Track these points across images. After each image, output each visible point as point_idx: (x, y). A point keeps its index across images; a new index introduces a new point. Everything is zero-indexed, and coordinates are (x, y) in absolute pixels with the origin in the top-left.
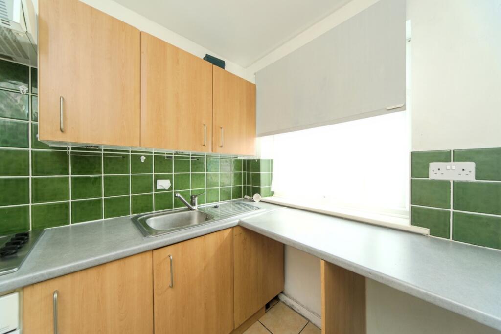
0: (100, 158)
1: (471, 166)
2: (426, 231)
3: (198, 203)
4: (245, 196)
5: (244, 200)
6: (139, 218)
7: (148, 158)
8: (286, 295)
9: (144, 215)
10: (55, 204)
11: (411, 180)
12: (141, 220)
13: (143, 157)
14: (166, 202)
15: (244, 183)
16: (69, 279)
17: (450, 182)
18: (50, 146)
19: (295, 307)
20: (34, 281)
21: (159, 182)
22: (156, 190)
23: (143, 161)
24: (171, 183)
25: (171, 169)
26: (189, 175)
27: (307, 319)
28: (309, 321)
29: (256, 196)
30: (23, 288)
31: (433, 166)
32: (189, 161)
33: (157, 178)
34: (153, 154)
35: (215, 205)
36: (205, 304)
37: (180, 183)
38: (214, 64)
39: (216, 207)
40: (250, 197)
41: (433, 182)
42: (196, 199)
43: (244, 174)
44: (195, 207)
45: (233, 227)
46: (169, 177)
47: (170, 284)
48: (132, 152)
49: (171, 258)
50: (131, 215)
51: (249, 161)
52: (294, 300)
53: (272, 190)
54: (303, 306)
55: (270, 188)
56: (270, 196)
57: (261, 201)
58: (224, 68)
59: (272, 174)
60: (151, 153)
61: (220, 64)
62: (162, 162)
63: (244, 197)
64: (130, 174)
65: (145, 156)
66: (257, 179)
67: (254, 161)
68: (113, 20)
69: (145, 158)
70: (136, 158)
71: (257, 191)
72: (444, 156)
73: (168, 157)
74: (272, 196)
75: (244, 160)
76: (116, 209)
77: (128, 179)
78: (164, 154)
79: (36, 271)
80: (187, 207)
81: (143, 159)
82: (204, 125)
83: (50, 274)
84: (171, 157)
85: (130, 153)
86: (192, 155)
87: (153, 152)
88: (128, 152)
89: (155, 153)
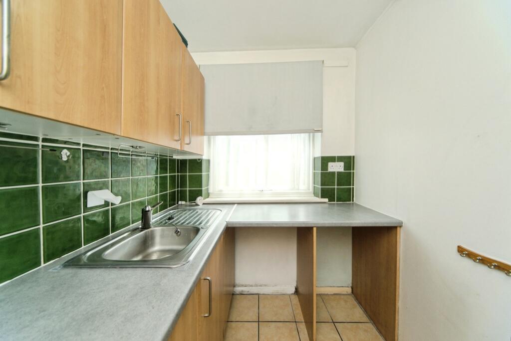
1: (342, 164)
2: (326, 200)
4: (180, 202)
5: (180, 207)
7: (74, 153)
11: (321, 172)
13: (65, 151)
15: (178, 188)
17: (336, 172)
19: (245, 291)
21: (90, 194)
22: (87, 209)
23: (65, 158)
25: (108, 172)
26: (129, 180)
27: (256, 294)
29: (199, 200)
31: (330, 164)
33: (89, 187)
34: (82, 147)
40: (192, 201)
41: (330, 172)
43: (178, 176)
46: (106, 186)
48: (44, 141)
50: (43, 265)
53: (209, 191)
54: (252, 286)
55: (208, 189)
57: (203, 204)
59: (209, 174)
60: (78, 144)
62: (96, 160)
63: (178, 203)
64: (40, 185)
65: (68, 149)
66: (198, 181)
69: (68, 153)
72: (333, 159)
74: (208, 197)
75: (178, 160)
77: (37, 195)
81: (65, 155)
84: (108, 154)
85: (41, 143)
87: (82, 143)
88: (36, 139)
89: (84, 145)
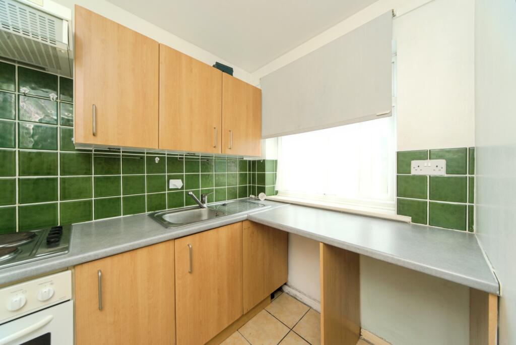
0: (119, 159)
1: (442, 163)
2: (408, 219)
3: (208, 202)
4: (251, 196)
5: (249, 199)
6: (156, 215)
7: (162, 159)
8: (289, 286)
9: (160, 212)
10: (80, 202)
11: (397, 176)
12: (158, 216)
13: (157, 158)
14: (178, 200)
15: (250, 183)
16: (108, 260)
17: (427, 177)
18: (76, 148)
19: (298, 297)
20: (84, 261)
21: (171, 181)
22: (169, 189)
23: (157, 162)
24: (183, 183)
25: (183, 169)
26: (199, 175)
27: (308, 306)
28: (311, 307)
29: (261, 195)
30: (74, 266)
31: (414, 163)
32: (199, 162)
33: (170, 178)
34: (166, 156)
35: (224, 203)
36: (218, 290)
37: (191, 182)
38: (223, 71)
39: (224, 205)
40: (255, 196)
41: (414, 177)
42: (206, 197)
43: (250, 174)
44: (205, 205)
45: (242, 221)
46: (181, 177)
47: (188, 269)
48: (147, 153)
49: (190, 246)
50: (146, 212)
51: (254, 162)
52: (296, 290)
53: (276, 189)
54: (305, 294)
55: (274, 187)
56: (274, 195)
57: (265, 200)
58: (232, 75)
59: (276, 174)
60: (165, 154)
61: (229, 71)
62: (175, 162)
63: (249, 196)
64: (146, 174)
65: (158, 157)
66: (262, 179)
67: (259, 161)
68: (136, 34)
69: (159, 159)
70: (151, 160)
71: (262, 190)
72: (422, 155)
73: (180, 158)
74: (276, 195)
75: (250, 161)
76: (134, 207)
77: (144, 179)
78: (177, 155)
79: (84, 253)
80: (198, 205)
81: (157, 160)
82: (215, 128)
83: (95, 255)
84: (183, 158)
85: (146, 155)
86: (201, 156)
87: (166, 153)
88: (144, 153)
89: (168, 154)
